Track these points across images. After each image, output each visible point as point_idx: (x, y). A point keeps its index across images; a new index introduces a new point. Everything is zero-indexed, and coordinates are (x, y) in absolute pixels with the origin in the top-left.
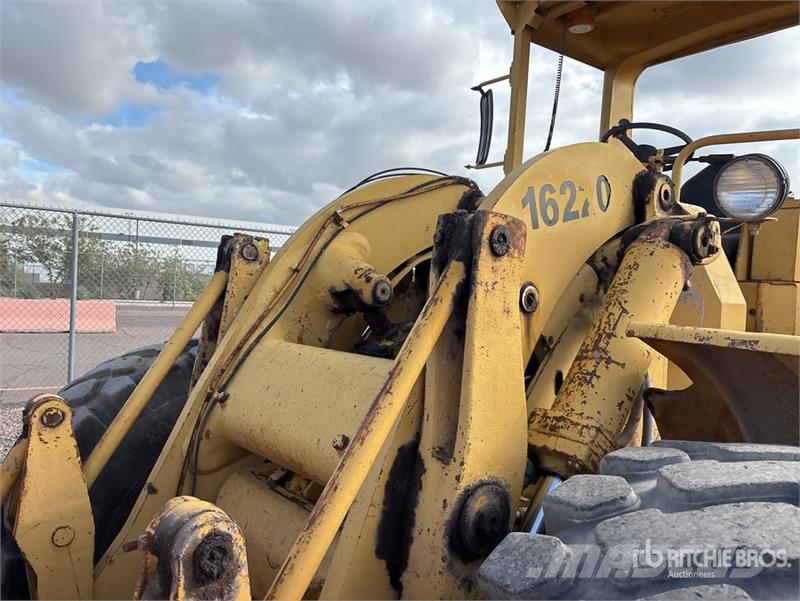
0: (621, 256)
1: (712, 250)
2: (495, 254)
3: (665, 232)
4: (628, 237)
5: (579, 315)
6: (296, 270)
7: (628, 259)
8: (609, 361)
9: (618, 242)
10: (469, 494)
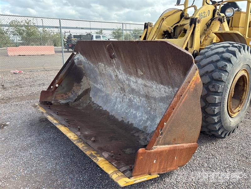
0: (211, 23)
1: (224, 21)
2: (198, 23)
3: (218, 19)
4: (212, 19)
5: (204, 32)
6: (158, 28)
7: (212, 23)
8: (209, 37)
9: (210, 20)
10: (194, 51)
